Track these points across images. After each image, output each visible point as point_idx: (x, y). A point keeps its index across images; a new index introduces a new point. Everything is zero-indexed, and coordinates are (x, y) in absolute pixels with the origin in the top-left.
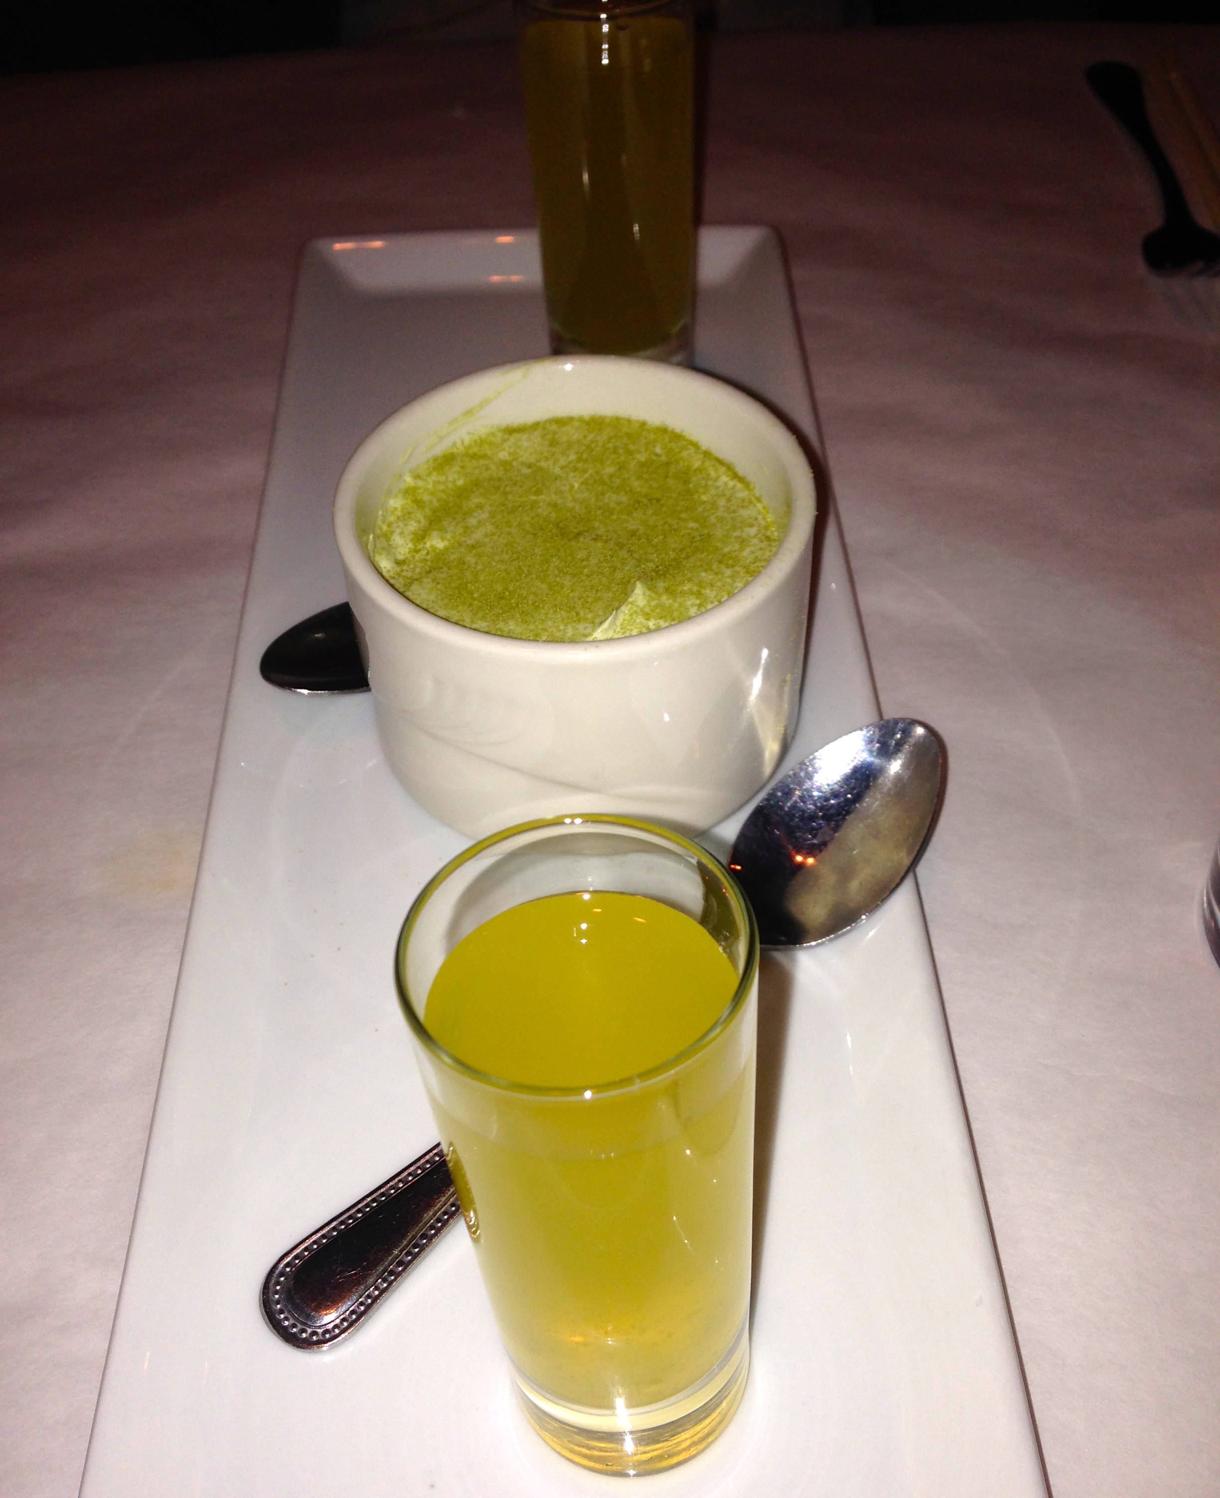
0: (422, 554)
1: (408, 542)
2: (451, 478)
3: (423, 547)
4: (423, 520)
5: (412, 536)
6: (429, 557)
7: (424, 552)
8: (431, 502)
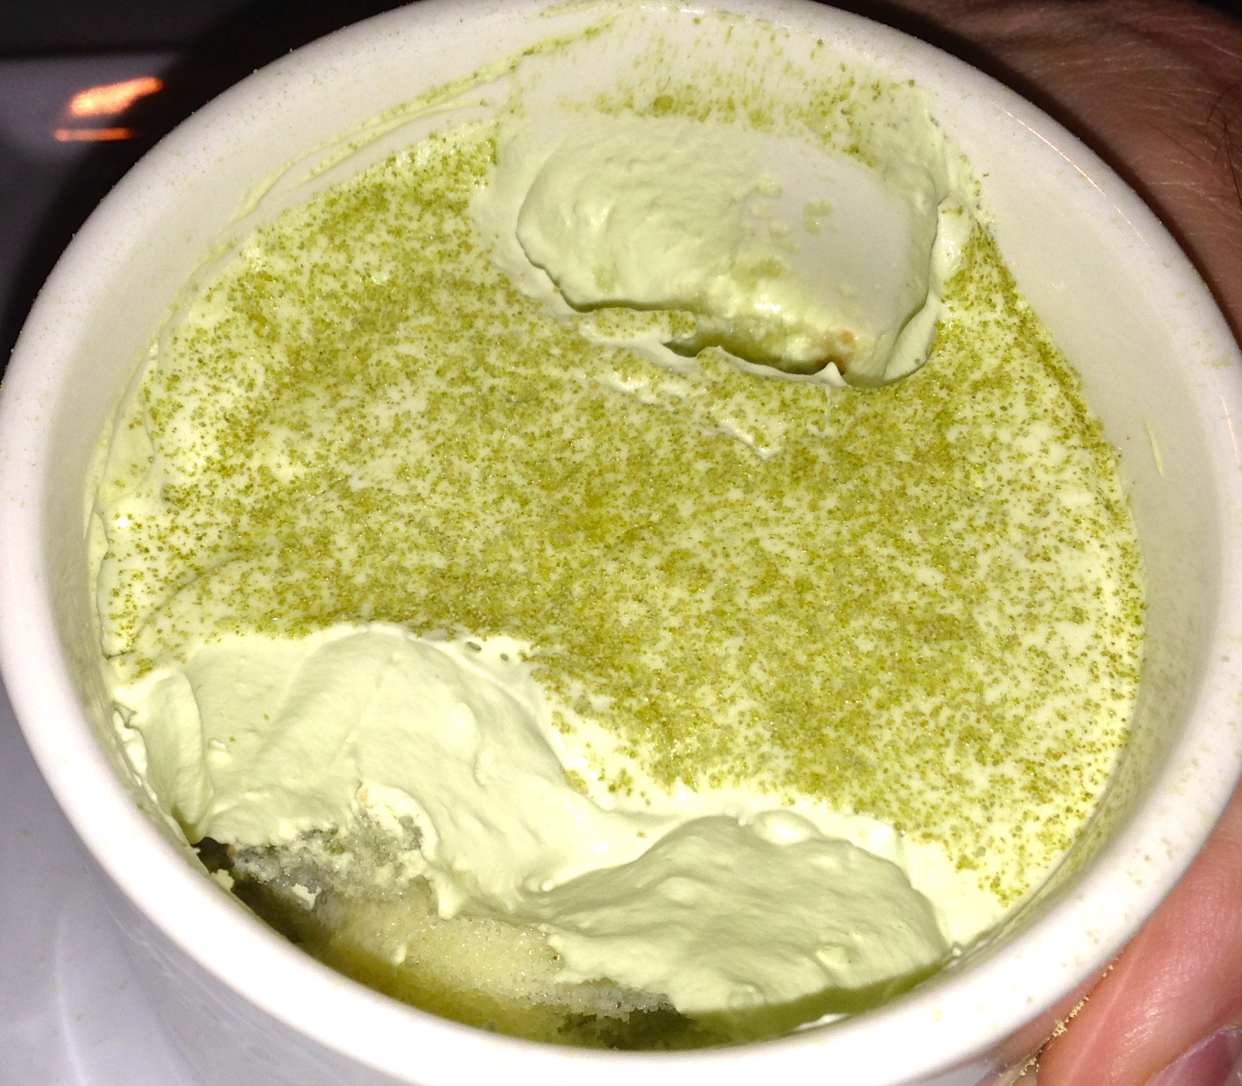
0: (233, 486)
1: (208, 439)
2: (358, 264)
3: (242, 465)
4: (260, 379)
5: (223, 425)
6: (248, 501)
7: (241, 481)
8: (295, 325)
